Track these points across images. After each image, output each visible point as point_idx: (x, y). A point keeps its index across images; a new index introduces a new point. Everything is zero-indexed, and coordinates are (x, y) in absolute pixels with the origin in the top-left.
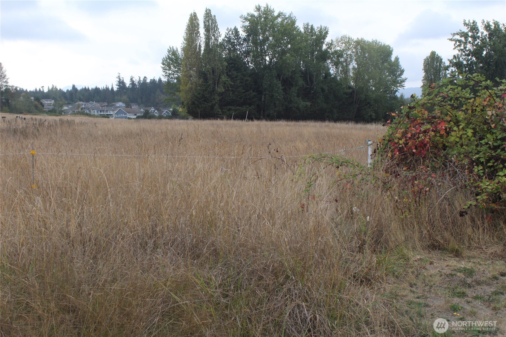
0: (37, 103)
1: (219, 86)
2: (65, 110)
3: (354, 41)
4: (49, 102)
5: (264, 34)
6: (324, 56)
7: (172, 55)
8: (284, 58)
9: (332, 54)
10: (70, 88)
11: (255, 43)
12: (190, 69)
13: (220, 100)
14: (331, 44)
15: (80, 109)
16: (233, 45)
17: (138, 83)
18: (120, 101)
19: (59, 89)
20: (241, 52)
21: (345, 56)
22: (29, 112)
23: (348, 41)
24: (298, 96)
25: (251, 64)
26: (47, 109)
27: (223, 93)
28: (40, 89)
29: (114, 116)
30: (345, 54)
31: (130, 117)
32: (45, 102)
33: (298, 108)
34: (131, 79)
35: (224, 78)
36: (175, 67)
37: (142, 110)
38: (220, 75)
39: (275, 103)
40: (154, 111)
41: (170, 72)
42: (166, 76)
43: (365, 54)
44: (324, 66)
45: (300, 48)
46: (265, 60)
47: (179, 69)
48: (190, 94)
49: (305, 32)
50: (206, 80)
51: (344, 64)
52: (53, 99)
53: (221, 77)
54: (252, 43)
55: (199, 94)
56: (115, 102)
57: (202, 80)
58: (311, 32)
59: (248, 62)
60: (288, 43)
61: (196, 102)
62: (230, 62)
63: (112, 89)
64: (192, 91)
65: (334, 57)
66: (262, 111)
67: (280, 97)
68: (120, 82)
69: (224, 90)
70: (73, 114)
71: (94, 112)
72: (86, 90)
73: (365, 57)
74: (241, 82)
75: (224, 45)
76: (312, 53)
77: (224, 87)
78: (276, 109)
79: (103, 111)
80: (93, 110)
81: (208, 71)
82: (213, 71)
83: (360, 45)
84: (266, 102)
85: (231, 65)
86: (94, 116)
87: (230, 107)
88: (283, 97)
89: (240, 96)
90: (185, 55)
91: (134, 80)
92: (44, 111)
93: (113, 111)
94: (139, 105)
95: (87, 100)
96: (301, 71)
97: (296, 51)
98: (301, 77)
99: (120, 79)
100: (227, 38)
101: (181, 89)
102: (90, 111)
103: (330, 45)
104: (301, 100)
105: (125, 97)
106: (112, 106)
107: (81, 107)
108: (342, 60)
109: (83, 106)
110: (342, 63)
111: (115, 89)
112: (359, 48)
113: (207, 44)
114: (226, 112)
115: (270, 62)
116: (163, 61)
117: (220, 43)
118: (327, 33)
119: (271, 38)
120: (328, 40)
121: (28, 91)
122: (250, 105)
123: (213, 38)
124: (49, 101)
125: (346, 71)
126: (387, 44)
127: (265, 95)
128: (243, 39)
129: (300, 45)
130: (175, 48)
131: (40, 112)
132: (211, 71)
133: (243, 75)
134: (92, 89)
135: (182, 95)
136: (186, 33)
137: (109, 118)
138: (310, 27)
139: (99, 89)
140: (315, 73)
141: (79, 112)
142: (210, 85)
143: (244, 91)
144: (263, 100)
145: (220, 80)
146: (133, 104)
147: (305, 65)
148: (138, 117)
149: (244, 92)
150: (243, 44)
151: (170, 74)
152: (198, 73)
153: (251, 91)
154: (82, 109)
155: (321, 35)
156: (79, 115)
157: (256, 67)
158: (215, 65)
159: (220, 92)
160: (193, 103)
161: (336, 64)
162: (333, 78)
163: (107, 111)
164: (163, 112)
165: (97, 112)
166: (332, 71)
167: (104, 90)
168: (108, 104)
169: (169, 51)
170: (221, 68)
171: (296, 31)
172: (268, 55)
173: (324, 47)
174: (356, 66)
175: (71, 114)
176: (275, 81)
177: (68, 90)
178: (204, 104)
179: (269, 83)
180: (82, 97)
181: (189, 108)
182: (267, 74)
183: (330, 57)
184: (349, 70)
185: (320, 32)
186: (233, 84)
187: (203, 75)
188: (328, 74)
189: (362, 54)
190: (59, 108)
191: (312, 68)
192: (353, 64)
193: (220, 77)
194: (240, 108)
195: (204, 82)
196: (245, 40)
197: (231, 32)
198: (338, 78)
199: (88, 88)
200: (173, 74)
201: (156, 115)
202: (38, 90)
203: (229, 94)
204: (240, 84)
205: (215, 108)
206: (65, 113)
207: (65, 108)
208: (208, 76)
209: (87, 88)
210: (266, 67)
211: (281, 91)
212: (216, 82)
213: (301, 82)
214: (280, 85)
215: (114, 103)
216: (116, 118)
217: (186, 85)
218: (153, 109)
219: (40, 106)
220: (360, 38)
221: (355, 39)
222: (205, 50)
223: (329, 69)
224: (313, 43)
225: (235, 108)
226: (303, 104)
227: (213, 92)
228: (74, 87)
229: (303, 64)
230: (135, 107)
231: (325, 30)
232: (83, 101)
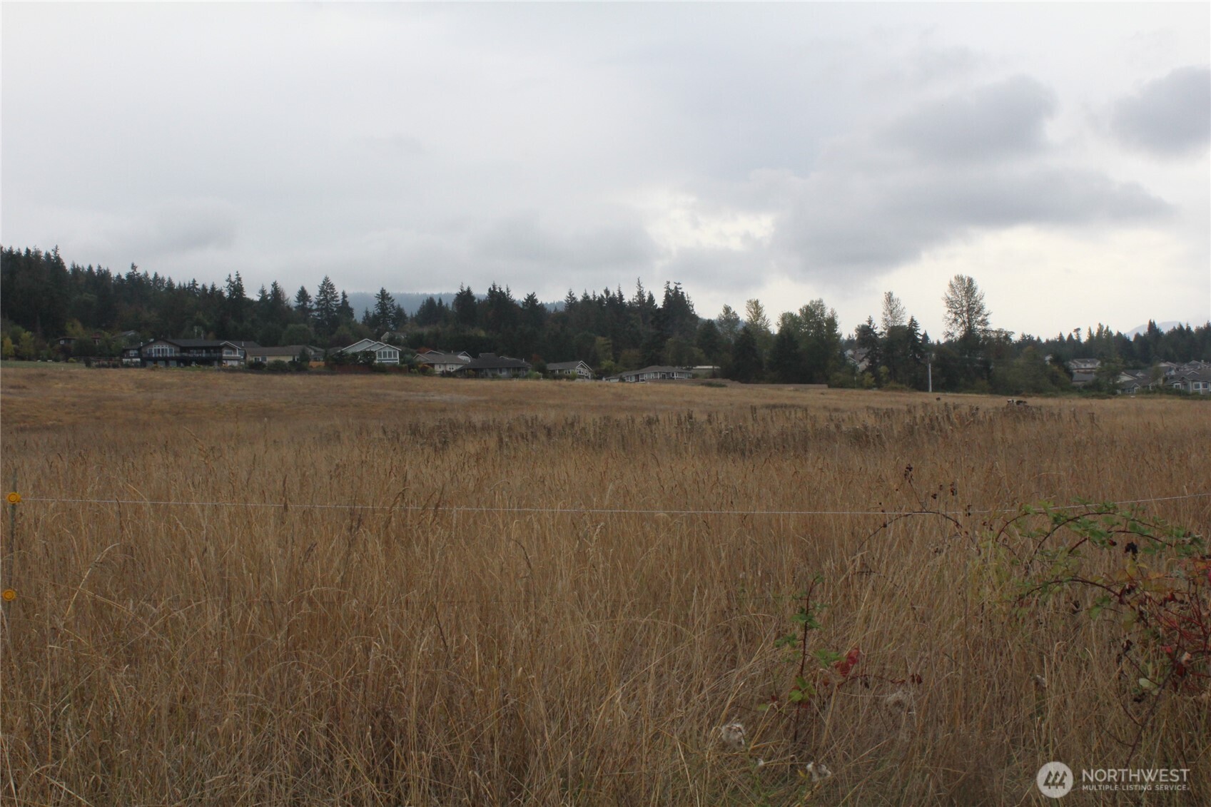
0: (1056, 368)
2: (1121, 384)
4: (1089, 366)
10: (1143, 331)
15: (1161, 382)
19: (1115, 333)
22: (1038, 391)
26: (1079, 383)
28: (1070, 336)
32: (1074, 365)
52: (1098, 359)
70: (1142, 393)
71: (1197, 386)
72: (1182, 332)
80: (1193, 381)
86: (1196, 396)
92: (1074, 388)
95: (1185, 359)
102: (1186, 384)
107: (1166, 374)
109: (1173, 373)
121: (1044, 341)
124: (1091, 363)
131: (1063, 390)
134: (1199, 330)
141: (1158, 386)
154: (1165, 379)
156: (1158, 395)
165: (1205, 386)
175: (1139, 393)
177: (1137, 336)
180: (1171, 351)
190: (1108, 379)
199: (1189, 329)
202: (1066, 337)
206: (1125, 390)
207: (1125, 378)
209: (1185, 328)
219: (1063, 376)
228: (1152, 326)
232: (1174, 361)
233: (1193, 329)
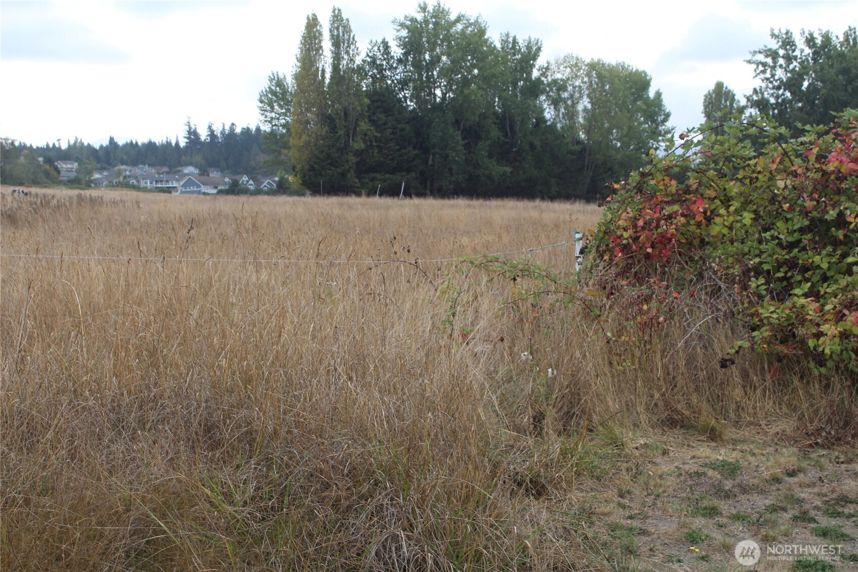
0: (48, 167)
1: (355, 138)
2: (95, 180)
3: (586, 63)
4: (69, 166)
5: (432, 50)
6: (535, 89)
7: (276, 87)
8: (466, 92)
9: (549, 85)
10: (106, 143)
11: (417, 65)
12: (308, 110)
13: (357, 164)
14: (547, 69)
15: (121, 179)
16: (381, 69)
17: (221, 133)
18: (191, 164)
19: (86, 144)
20: (393, 81)
21: (570, 88)
22: (35, 183)
23: (576, 63)
24: (490, 156)
25: (411, 101)
26: (64, 178)
27: (362, 151)
28: (54, 144)
29: (179, 189)
30: (570, 85)
31: (206, 191)
32: (63, 166)
33: (489, 177)
34: (210, 127)
35: (364, 126)
36: (281, 107)
37: (227, 180)
38: (357, 120)
39: (450, 169)
40: (248, 182)
41: (273, 115)
42: (266, 121)
43: (604, 85)
44: (535, 106)
45: (493, 75)
46: (435, 95)
47: (288, 110)
48: (306, 152)
49: (502, 48)
50: (333, 129)
51: (569, 102)
52: (76, 161)
53: (359, 123)
54: (413, 66)
55: (322, 152)
56: (182, 166)
57: (326, 129)
58: (514, 47)
59: (405, 98)
60: (474, 66)
61: (316, 166)
62: (375, 98)
63: (177, 144)
64: (309, 148)
65: (551, 90)
66: (429, 182)
67: (459, 157)
68: (189, 132)
69: (363, 146)
70: (109, 186)
71: (146, 183)
72: (132, 146)
73: (605, 91)
74: (393, 133)
75: (364, 70)
76: (515, 84)
77: (365, 141)
78: (453, 179)
79: (161, 181)
80: (143, 179)
81: (338, 113)
82: (346, 114)
83: (597, 71)
84: (436, 167)
85: (376, 104)
86: (145, 190)
87: (375, 175)
88: (464, 157)
89: (390, 157)
90: (298, 86)
91: (214, 128)
92: (61, 181)
93: (178, 180)
94: (222, 171)
95: (135, 163)
96: (495, 114)
97: (486, 79)
98: (495, 123)
99: (190, 128)
100: (370, 57)
101: (291, 144)
102: (138, 181)
103: (545, 70)
104: (495, 163)
105: (198, 158)
106: (176, 172)
107: (124, 174)
108: (565, 95)
109: (128, 173)
110: (565, 101)
111: (182, 144)
112: (595, 75)
113: (336, 67)
114: (367, 183)
115: (444, 98)
116: (261, 96)
117: (358, 66)
118: (539, 49)
119: (444, 58)
120: (541, 62)
121: (35, 147)
122: (408, 171)
123: (346, 57)
124: (70, 164)
125: (571, 114)
126: (641, 69)
127: (434, 155)
128: (398, 60)
129: (493, 70)
130: (281, 76)
131: (54, 183)
132: (342, 114)
133: (396, 120)
134: (143, 144)
135: (292, 155)
136: (300, 48)
137: (170, 192)
138: (511, 40)
139: (155, 143)
140: (520, 118)
141: (119, 182)
142: (340, 137)
143: (398, 147)
144: (430, 163)
145: (358, 129)
146: (212, 169)
147: (503, 105)
148: (220, 192)
149: (398, 150)
150: (396, 68)
151: (272, 118)
152: (320, 117)
153: (411, 148)
154: (125, 177)
155: (530, 52)
156: (120, 188)
157: (419, 107)
158: (349, 104)
159: (357, 150)
160: (312, 168)
161: (556, 103)
162: (550, 126)
163: (167, 181)
164: (263, 183)
165: (151, 183)
166: (549, 114)
167: (163, 146)
168: (170, 168)
169: (271, 80)
170: (359, 108)
171: (487, 47)
172: (440, 86)
173: (535, 74)
174: (589, 106)
175: (106, 186)
176: (451, 131)
177: (101, 147)
178: (330, 170)
179: (441, 134)
180: (125, 157)
181: (304, 176)
182: (437, 120)
183: (545, 90)
184: (577, 112)
185: (529, 47)
186: (379, 135)
187: (328, 120)
188: (541, 120)
189: (600, 85)
190: (85, 176)
191: (514, 109)
192: (585, 103)
193: (357, 125)
194: (391, 176)
195: (331, 132)
196: (400, 61)
197: (376, 48)
198: (559, 126)
199: (137, 143)
200: (278, 119)
201: (251, 187)
202: (51, 146)
203: (373, 153)
204: (392, 136)
205: (349, 176)
206: (97, 184)
207: (97, 176)
208: (337, 121)
209: (134, 142)
210: (438, 108)
211: (460, 147)
212: (351, 132)
213: (495, 133)
214: (460, 138)
215: (179, 168)
216: (182, 192)
217: (300, 138)
218: (245, 178)
219: (53, 172)
220: (596, 60)
221: (588, 60)
222: (332, 78)
223: (542, 111)
224: (516, 66)
225: (383, 177)
226: (499, 170)
227: (346, 149)
228: (112, 140)
229: (499, 102)
230: (214, 175)
231: (537, 44)
232: (127, 165)
233: (140, 144)
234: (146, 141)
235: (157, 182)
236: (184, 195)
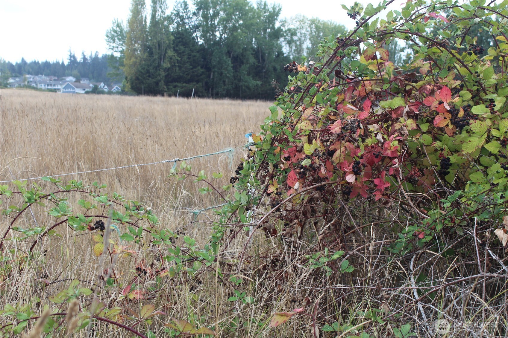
1: (165, 61)
2: (9, 83)
3: (309, 19)
5: (214, 7)
6: (277, 34)
7: (117, 27)
8: (235, 34)
9: (286, 31)
10: (19, 61)
11: (205, 16)
12: (135, 42)
13: (166, 76)
14: (285, 21)
15: (26, 83)
16: (182, 19)
17: (90, 57)
18: (71, 75)
19: (7, 62)
20: (189, 26)
21: (298, 34)
23: (303, 19)
24: (249, 74)
25: (201, 39)
27: (169, 68)
29: (62, 90)
30: (299, 32)
31: (78, 92)
33: (248, 87)
34: (83, 53)
35: (170, 53)
36: (119, 40)
37: (91, 85)
38: (166, 49)
39: (224, 82)
40: (104, 87)
41: (114, 45)
42: (110, 49)
43: (319, 33)
44: (277, 44)
45: (252, 25)
46: (215, 36)
47: (124, 42)
48: (134, 68)
49: (258, 8)
50: (151, 54)
51: (298, 43)
53: (167, 51)
54: (202, 17)
55: (144, 69)
56: (65, 76)
57: (146, 54)
58: (264, 8)
59: (197, 36)
60: (240, 18)
61: (140, 77)
62: (178, 36)
63: (63, 63)
64: (136, 66)
65: (287, 35)
66: (210, 89)
67: (229, 74)
68: (71, 56)
69: (169, 66)
70: (19, 87)
71: (42, 86)
72: (35, 63)
73: (320, 36)
74: (189, 58)
75: (172, 18)
76: (265, 30)
77: (170, 63)
78: (226, 87)
79: (51, 85)
80: (40, 83)
81: (154, 45)
82: (159, 45)
83: (315, 24)
84: (215, 80)
85: (178, 40)
86: (41, 90)
87: (176, 84)
88: (232, 74)
89: (186, 73)
90: (130, 26)
91: (85, 54)
93: (61, 85)
94: (90, 80)
95: (37, 74)
96: (253, 48)
97: (247, 26)
98: (252, 54)
99: (71, 54)
100: (176, 11)
101: (124, 63)
102: (37, 85)
103: (284, 23)
104: (251, 79)
105: (75, 72)
106: (61, 80)
107: (27, 80)
108: (295, 38)
109: (31, 80)
110: (295, 42)
111: (66, 63)
112: (314, 27)
113: (153, 16)
114: (171, 89)
115: (221, 38)
116: (107, 33)
117: (168, 16)
118: (280, 9)
119: (222, 13)
120: (281, 17)
122: (198, 82)
123: (160, 10)
125: (299, 50)
126: (341, 25)
127: (214, 72)
128: (193, 13)
129: (252, 21)
130: (120, 21)
132: (157, 45)
133: (191, 50)
134: (43, 63)
135: (125, 70)
136: (132, 4)
137: (56, 92)
138: (263, 3)
139: (49, 62)
140: (267, 51)
141: (25, 85)
142: (155, 60)
143: (191, 67)
144: (212, 77)
145: (166, 55)
146: (84, 79)
147: (257, 43)
148: (87, 93)
149: (192, 69)
150: (191, 18)
151: (114, 47)
152: (143, 47)
153: (199, 68)
154: (28, 82)
155: (274, 11)
156: (25, 89)
157: (206, 43)
158: (161, 39)
159: (166, 68)
160: (137, 79)
161: (289, 43)
162: (286, 57)
163: (54, 85)
164: (113, 87)
165: (45, 86)
166: (286, 49)
167: (54, 64)
168: (58, 77)
169: (113, 23)
170: (167, 42)
171: (248, 7)
172: (219, 30)
173: (277, 25)
174: (310, 46)
175: (17, 87)
176: (225, 58)
177: (17, 63)
178: (149, 80)
179: (218, 59)
180: (31, 70)
181: (132, 84)
182: (216, 51)
183: (283, 35)
184: (303, 49)
185: (274, 9)
186: (179, 59)
187: (147, 48)
188: (280, 53)
189: (317, 33)
190: (4, 81)
191: (264, 46)
192: (307, 44)
193: (166, 52)
194: (187, 85)
195: (150, 56)
196: (194, 14)
197: (179, 5)
198: (291, 57)
199: (38, 62)
200: (117, 47)
201: (106, 90)
203: (175, 70)
204: (188, 60)
205: (160, 84)
206: (11, 86)
207: (11, 81)
208: (154, 50)
209: (37, 61)
210: (217, 43)
211: (230, 68)
212: (162, 57)
213: (252, 60)
214: (230, 62)
215: (64, 78)
216: (64, 92)
217: (130, 60)
218: (102, 84)
220: (315, 18)
221: (310, 18)
222: (151, 23)
223: (281, 47)
224: (266, 20)
225: (181, 85)
226: (254, 83)
227: (159, 67)
228: (23, 60)
229: (255, 42)
230: (84, 82)
231: (279, 6)
232: (32, 74)
233: (40, 62)
234: (44, 61)
235: (48, 85)
236: (64, 94)
